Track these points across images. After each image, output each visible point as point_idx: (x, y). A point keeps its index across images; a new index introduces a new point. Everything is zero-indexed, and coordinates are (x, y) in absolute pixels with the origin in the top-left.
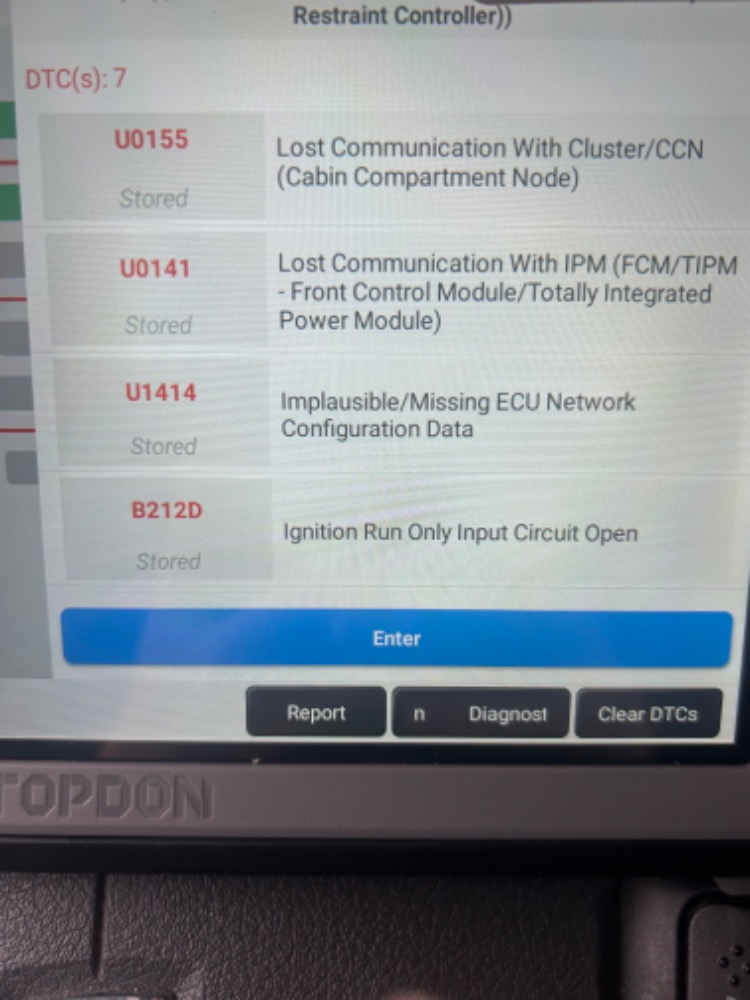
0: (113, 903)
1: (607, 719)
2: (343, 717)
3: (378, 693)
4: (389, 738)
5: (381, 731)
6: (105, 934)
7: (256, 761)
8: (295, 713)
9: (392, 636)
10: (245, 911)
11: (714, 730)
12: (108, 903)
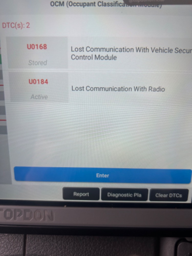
0: (29, 240)
1: (158, 196)
2: (88, 195)
3: (97, 190)
4: (100, 201)
5: (98, 199)
6: (27, 248)
7: (66, 206)
8: (76, 194)
9: (101, 175)
10: (62, 242)
11: (186, 200)
12: (27, 240)
